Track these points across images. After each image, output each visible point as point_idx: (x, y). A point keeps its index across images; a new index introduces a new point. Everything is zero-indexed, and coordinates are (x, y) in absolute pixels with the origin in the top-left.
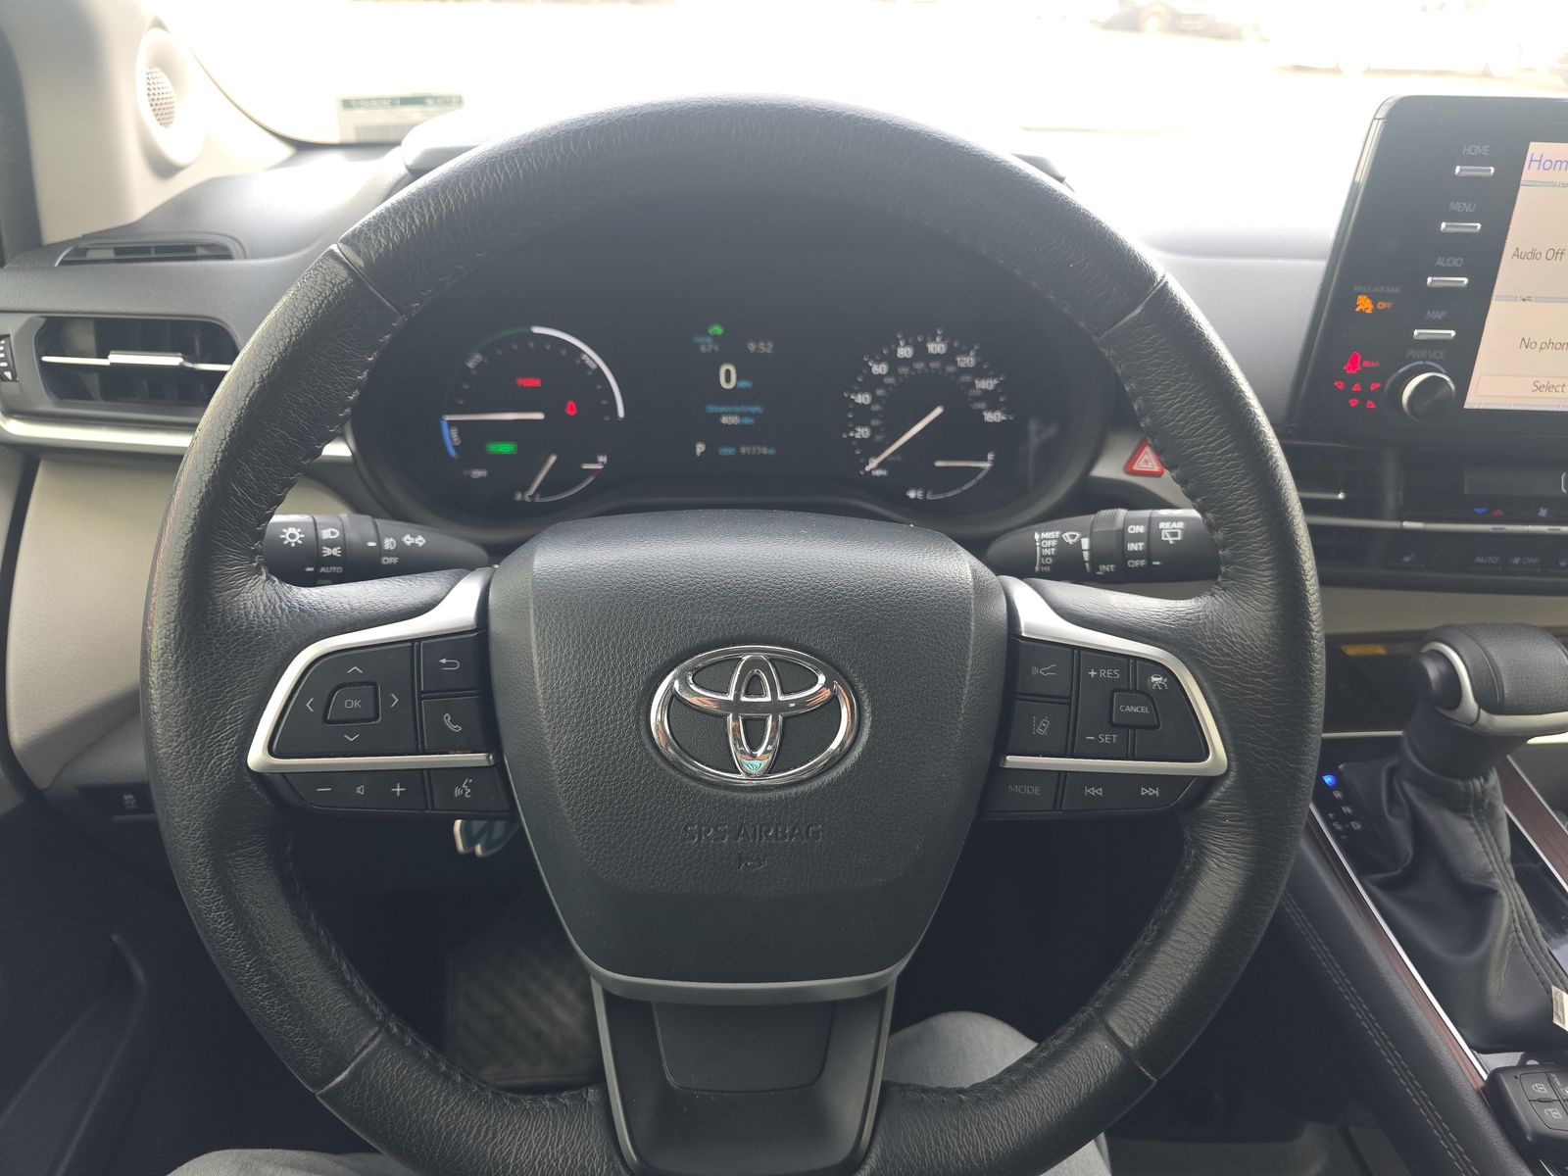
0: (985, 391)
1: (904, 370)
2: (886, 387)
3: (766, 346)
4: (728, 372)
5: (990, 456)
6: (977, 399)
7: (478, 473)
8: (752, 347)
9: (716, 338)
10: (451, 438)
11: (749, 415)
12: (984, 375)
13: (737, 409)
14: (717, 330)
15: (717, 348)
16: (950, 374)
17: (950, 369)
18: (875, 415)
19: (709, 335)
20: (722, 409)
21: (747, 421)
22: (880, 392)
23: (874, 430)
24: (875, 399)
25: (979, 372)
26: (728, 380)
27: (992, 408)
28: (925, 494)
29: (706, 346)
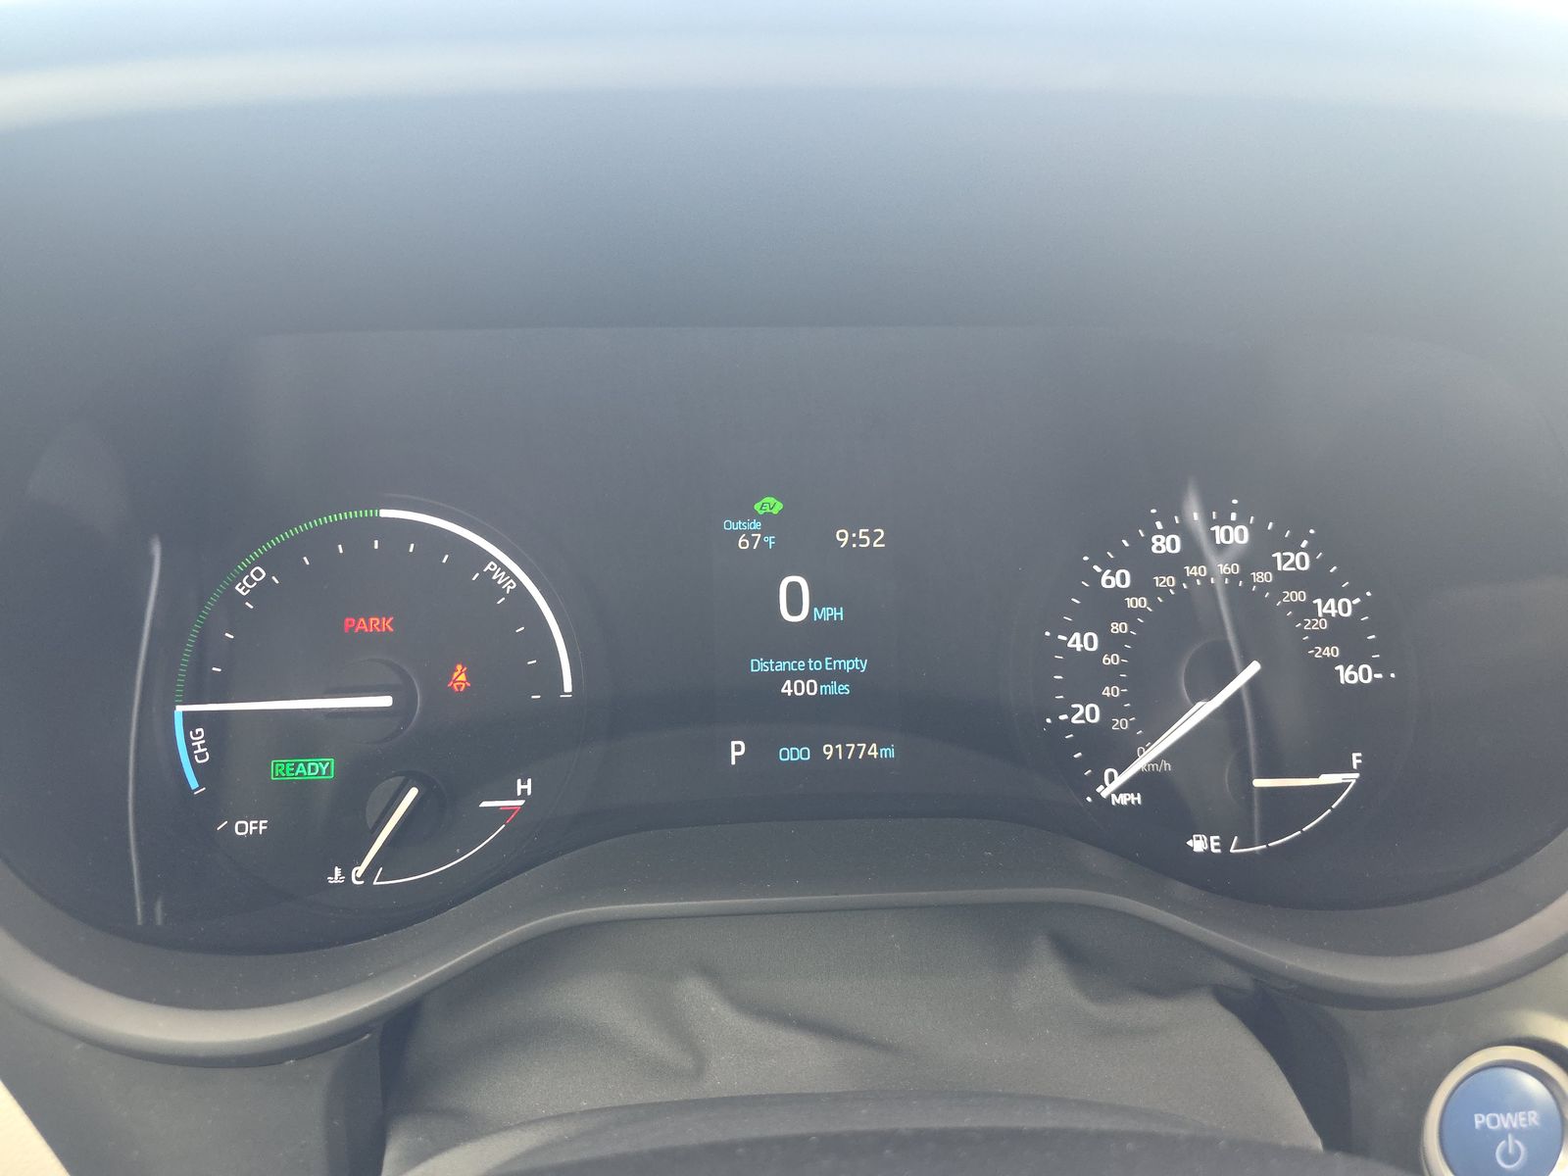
0: (1335, 622)
1: (1166, 581)
2: (1129, 616)
3: (874, 536)
4: (794, 589)
5: (1356, 759)
6: (1321, 638)
7: (249, 827)
8: (843, 537)
9: (766, 519)
10: (189, 751)
11: (840, 676)
12: (1331, 591)
13: (814, 665)
14: (771, 505)
15: (770, 540)
16: (1263, 587)
17: (1261, 577)
18: (1111, 675)
19: (754, 515)
20: (781, 666)
21: (834, 689)
22: (1117, 628)
23: (1110, 708)
24: (1110, 643)
25: (1318, 583)
26: (795, 607)
27: (1351, 658)
28: (1225, 845)
29: (747, 535)
